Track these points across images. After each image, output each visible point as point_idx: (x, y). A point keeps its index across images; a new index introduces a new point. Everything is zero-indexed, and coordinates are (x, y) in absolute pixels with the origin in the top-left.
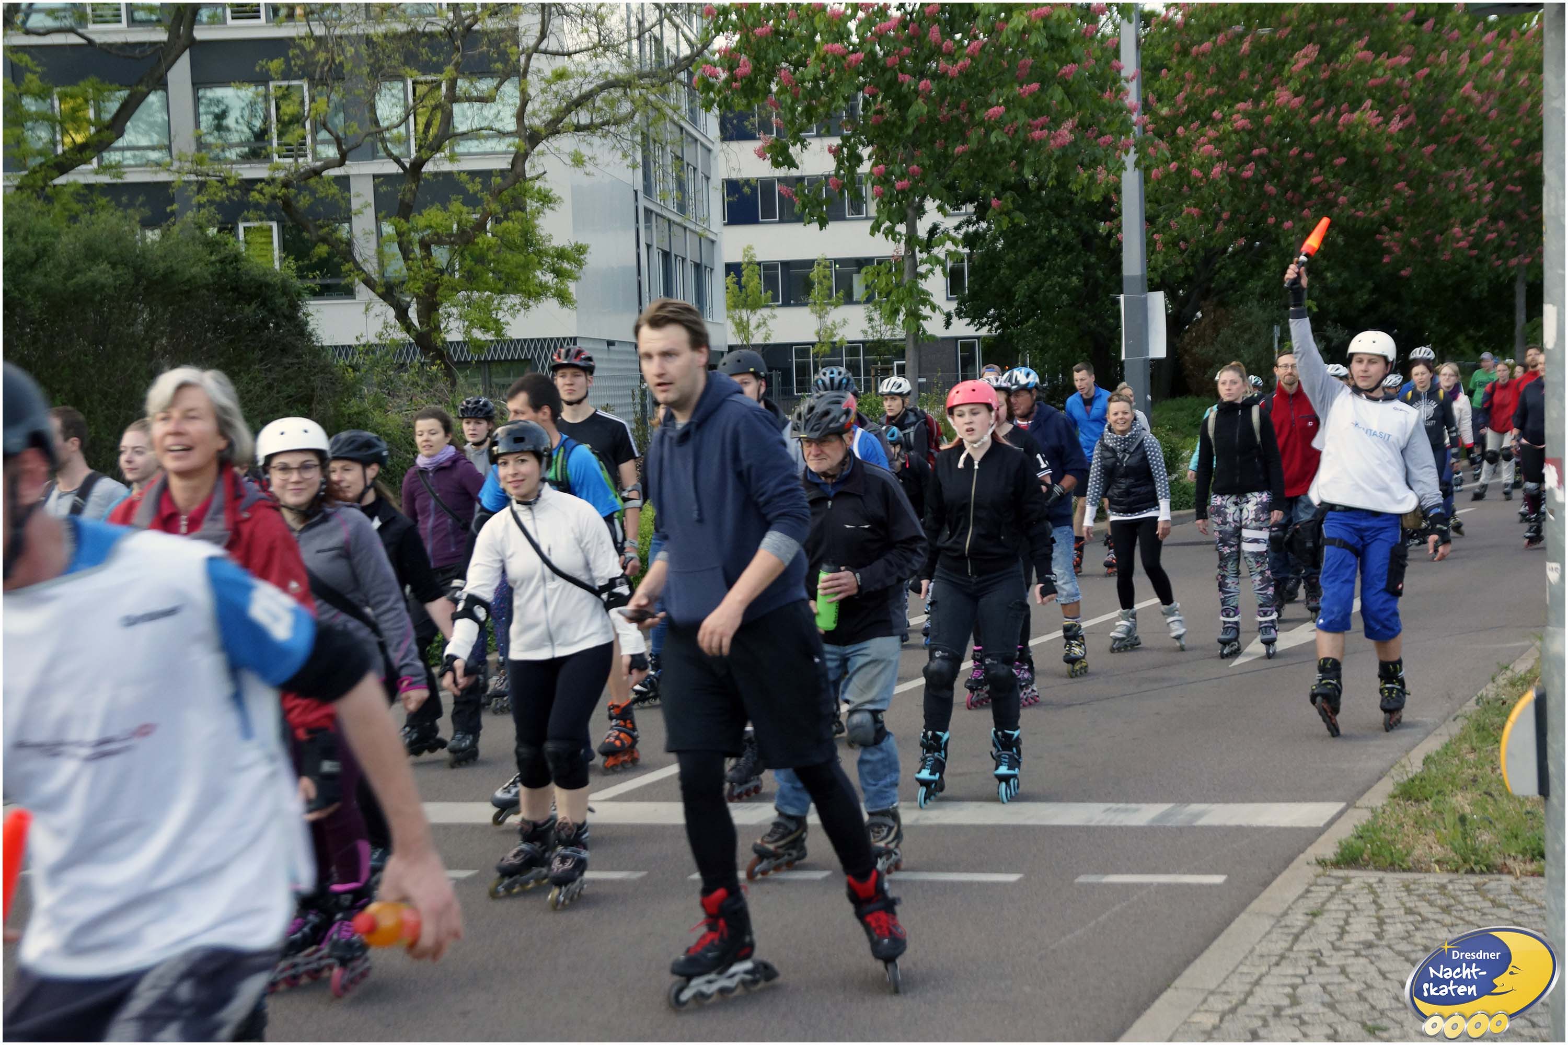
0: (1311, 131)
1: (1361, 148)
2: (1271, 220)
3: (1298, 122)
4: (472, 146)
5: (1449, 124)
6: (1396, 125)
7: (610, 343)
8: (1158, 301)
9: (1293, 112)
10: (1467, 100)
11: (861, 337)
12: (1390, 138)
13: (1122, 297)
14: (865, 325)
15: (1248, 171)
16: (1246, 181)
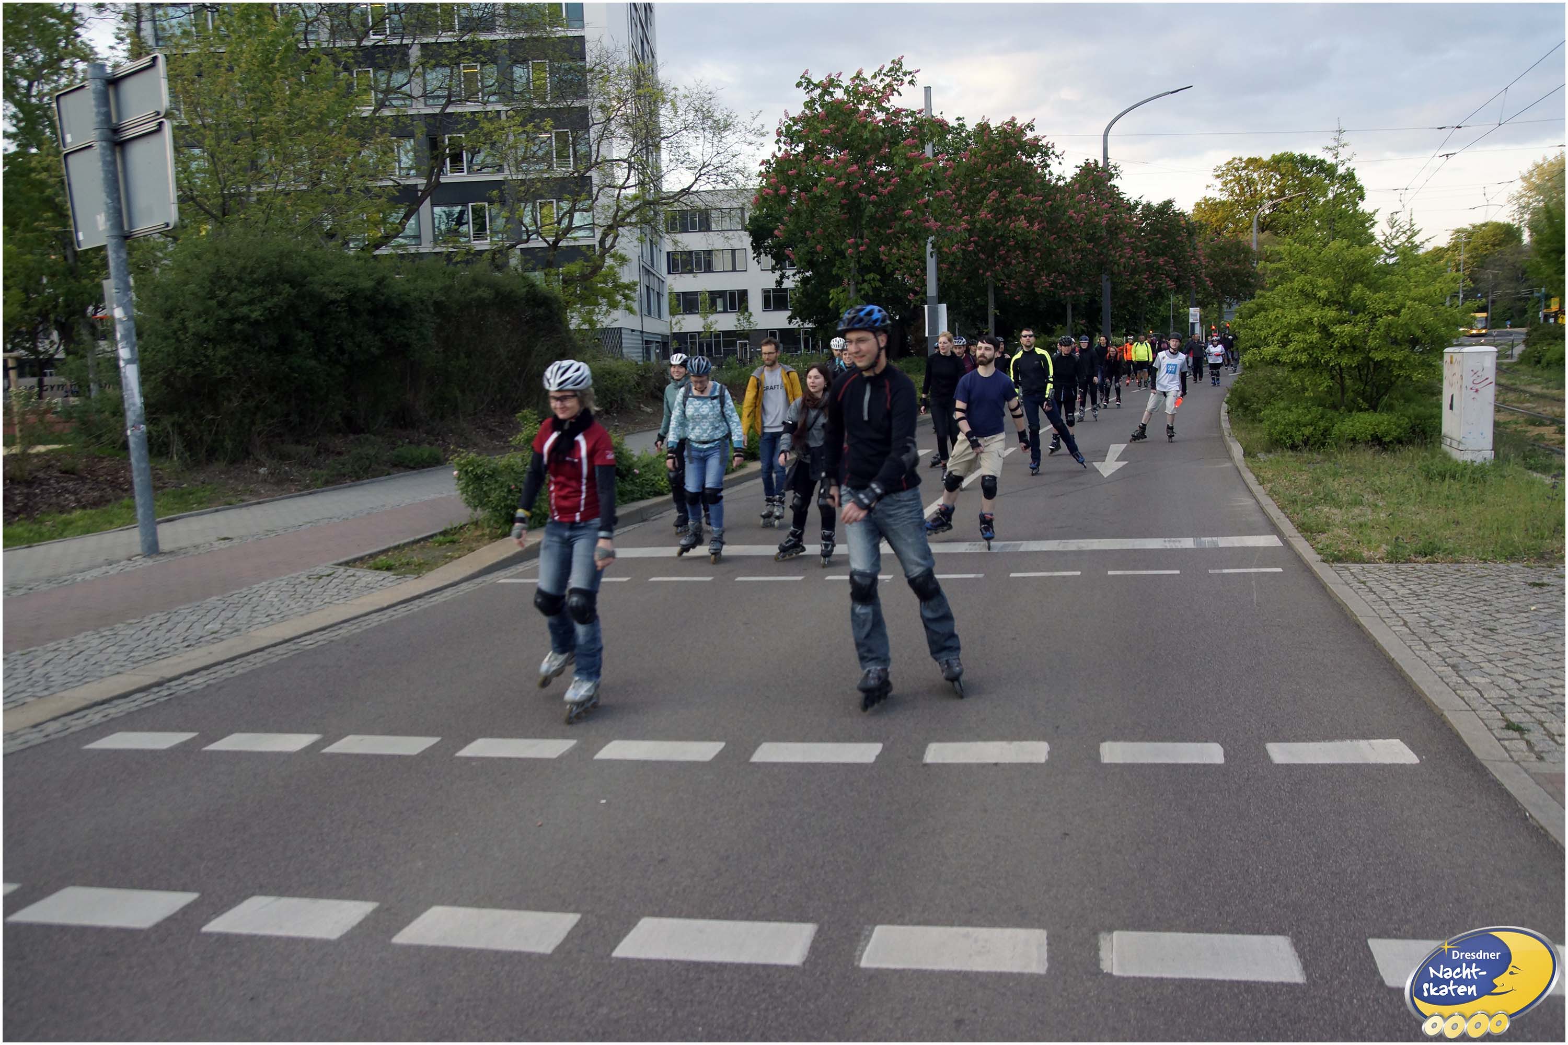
0: (996, 229)
1: (1019, 238)
2: (981, 271)
3: (990, 226)
4: (580, 233)
5: (1062, 228)
6: (1036, 227)
7: (633, 331)
8: (943, 308)
9: (989, 221)
10: (1071, 217)
11: (734, 329)
12: (1034, 233)
13: (926, 307)
14: (736, 323)
15: (971, 248)
16: (970, 252)
